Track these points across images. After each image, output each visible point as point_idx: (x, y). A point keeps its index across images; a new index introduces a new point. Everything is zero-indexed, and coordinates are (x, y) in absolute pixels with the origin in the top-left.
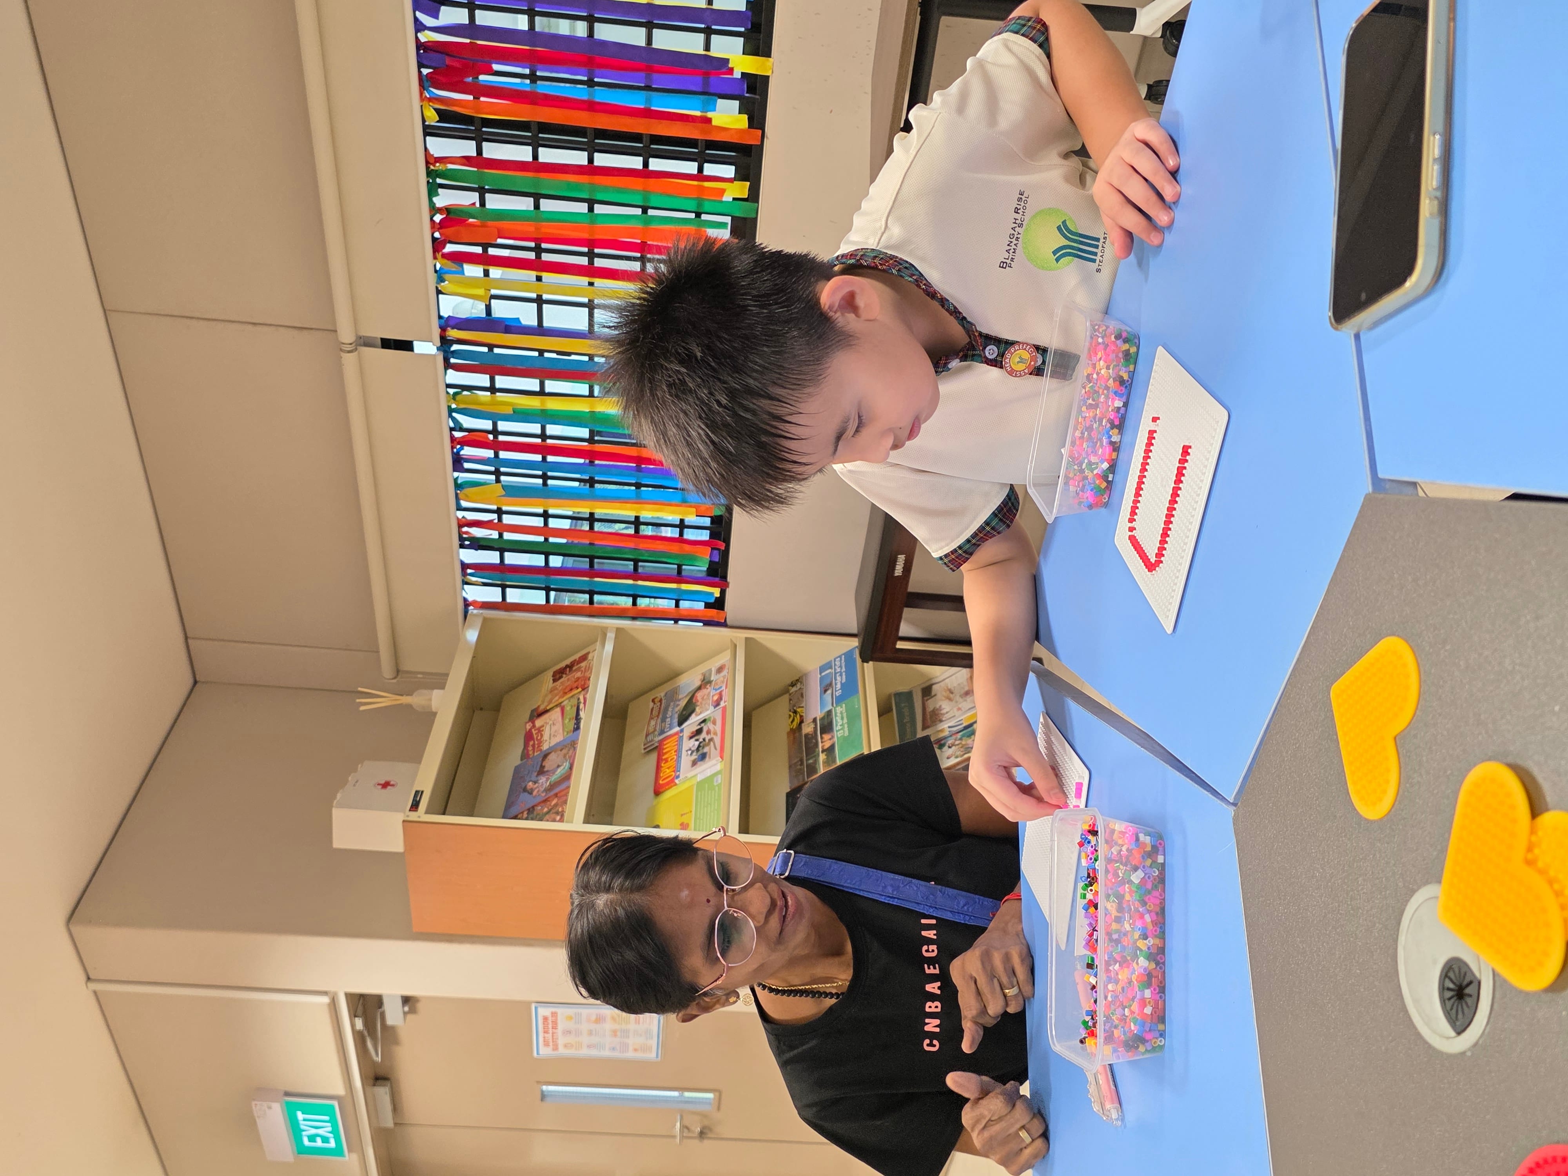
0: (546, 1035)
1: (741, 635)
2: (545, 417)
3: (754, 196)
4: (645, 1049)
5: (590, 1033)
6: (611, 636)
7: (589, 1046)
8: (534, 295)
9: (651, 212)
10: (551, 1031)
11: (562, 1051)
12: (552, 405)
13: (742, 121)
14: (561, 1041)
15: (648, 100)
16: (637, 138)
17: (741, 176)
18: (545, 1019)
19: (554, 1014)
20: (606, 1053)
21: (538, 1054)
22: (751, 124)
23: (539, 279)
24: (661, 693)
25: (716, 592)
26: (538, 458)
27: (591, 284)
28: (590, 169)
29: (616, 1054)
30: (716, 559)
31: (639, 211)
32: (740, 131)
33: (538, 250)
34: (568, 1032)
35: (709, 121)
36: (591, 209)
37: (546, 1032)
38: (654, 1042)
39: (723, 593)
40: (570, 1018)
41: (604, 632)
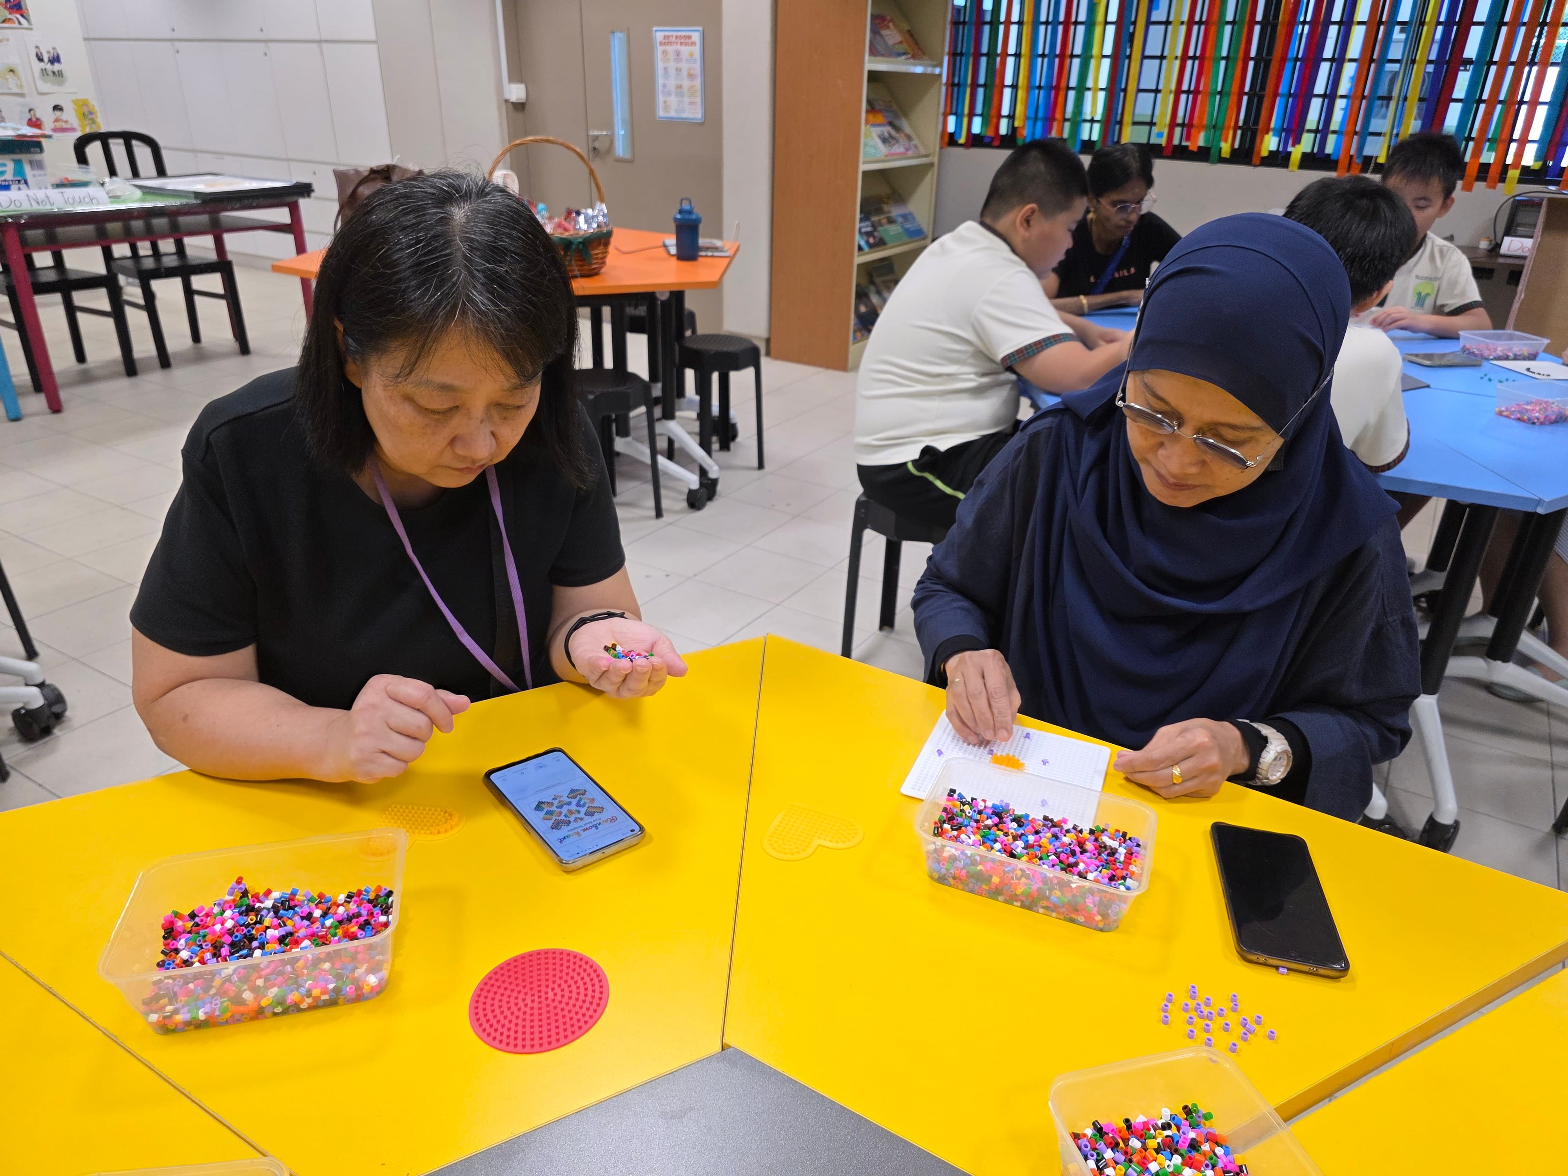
0: (674, 38)
1: (936, 160)
2: (1090, 24)
3: (1223, 161)
4: (667, 108)
5: (678, 70)
6: (937, 71)
7: (666, 69)
8: (1171, 19)
9: (1218, 97)
10: (679, 41)
11: (660, 49)
12: (1098, 30)
13: (1264, 153)
14: (670, 49)
15: (1282, 95)
16: (1263, 88)
17: (1233, 151)
18: (689, 37)
19: (693, 44)
20: (660, 81)
21: (656, 31)
22: (1263, 158)
23: (1182, 23)
24: (895, 107)
25: (962, 140)
26: (1062, 18)
27: (1176, 58)
28: (1247, 58)
29: (660, 87)
30: (986, 140)
31: (1219, 89)
32: (1259, 151)
33: (1200, 23)
34: (678, 53)
35: (1267, 133)
36: (1223, 58)
37: (677, 37)
38: (673, 114)
39: (961, 145)
40: (691, 55)
41: (940, 65)
